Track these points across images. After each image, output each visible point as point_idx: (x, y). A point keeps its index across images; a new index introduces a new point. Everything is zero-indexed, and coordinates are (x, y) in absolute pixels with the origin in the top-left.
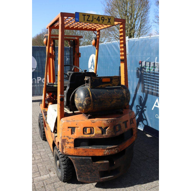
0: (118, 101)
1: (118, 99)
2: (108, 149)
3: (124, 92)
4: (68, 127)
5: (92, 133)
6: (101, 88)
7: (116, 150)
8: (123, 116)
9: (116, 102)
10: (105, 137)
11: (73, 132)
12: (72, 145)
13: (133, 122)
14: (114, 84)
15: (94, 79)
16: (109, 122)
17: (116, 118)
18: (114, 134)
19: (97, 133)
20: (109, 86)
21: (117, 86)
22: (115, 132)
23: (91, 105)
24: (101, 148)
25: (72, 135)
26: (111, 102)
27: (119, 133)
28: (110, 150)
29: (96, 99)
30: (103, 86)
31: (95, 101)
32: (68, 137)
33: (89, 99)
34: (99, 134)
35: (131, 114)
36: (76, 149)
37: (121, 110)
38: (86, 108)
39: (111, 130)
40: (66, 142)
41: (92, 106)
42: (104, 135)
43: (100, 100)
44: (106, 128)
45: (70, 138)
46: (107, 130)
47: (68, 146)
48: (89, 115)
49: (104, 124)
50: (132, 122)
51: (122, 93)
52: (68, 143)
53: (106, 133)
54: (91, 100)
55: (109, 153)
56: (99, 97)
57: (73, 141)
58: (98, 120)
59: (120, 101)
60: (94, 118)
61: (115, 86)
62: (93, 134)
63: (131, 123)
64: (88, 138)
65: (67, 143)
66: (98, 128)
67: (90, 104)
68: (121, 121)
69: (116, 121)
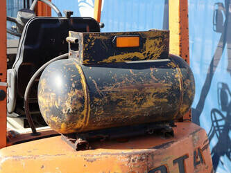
0: (161, 100)
1: (159, 95)
3: (176, 76)
6: (114, 65)
8: (173, 142)
9: (154, 103)
13: (202, 160)
14: (148, 54)
15: (93, 39)
16: (133, 161)
17: (154, 150)
20: (135, 58)
21: (159, 58)
23: (84, 112)
26: (140, 103)
29: (98, 96)
30: (119, 58)
31: (97, 100)
33: (80, 96)
35: (196, 137)
37: (168, 125)
38: (70, 121)
41: (87, 114)
43: (109, 98)
48: (79, 141)
49: (122, 165)
50: (199, 159)
51: (173, 78)
54: (84, 98)
56: (107, 89)
58: (103, 154)
59: (166, 100)
60: (94, 148)
61: (152, 57)
63: (196, 164)
67: (82, 109)
68: (169, 158)
69: (155, 157)
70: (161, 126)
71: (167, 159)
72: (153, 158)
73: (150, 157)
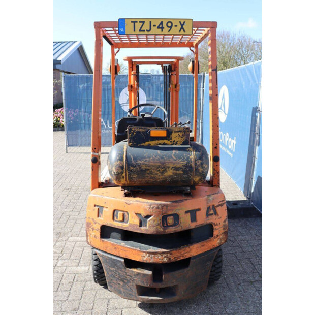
0: (178, 172)
1: (176, 169)
2: (150, 253)
3: (191, 157)
4: (95, 206)
5: (125, 220)
6: (149, 147)
7: (165, 257)
9: (173, 173)
10: (144, 232)
11: (100, 214)
12: (98, 235)
13: (216, 213)
14: (174, 141)
15: (135, 130)
16: (152, 208)
18: (162, 230)
19: (132, 223)
20: (164, 144)
21: (181, 145)
22: (163, 226)
23: (124, 175)
24: (138, 249)
25: (99, 218)
26: (162, 173)
27: (172, 230)
28: (153, 255)
29: (133, 166)
30: (153, 143)
31: (132, 168)
32: (93, 219)
33: (121, 165)
34: (135, 225)
35: (210, 198)
36: (103, 241)
38: (117, 179)
39: (155, 222)
40: (90, 227)
41: (126, 176)
42: (142, 228)
43: (140, 168)
44: (148, 217)
45: (95, 223)
46: (149, 221)
47: (93, 233)
48: (126, 191)
49: (145, 210)
51: (188, 159)
52: (93, 229)
53: (146, 226)
54: (123, 166)
55: (150, 260)
56: (139, 162)
57: (99, 228)
58: (136, 201)
59: (182, 173)
61: (176, 144)
62: (127, 222)
63: (208, 215)
64: (118, 227)
65: (91, 229)
66: (135, 215)
67: (122, 173)
68: (181, 209)
69: (169, 208)
70: (184, 188)
71: (179, 210)
72: (167, 208)
73: (165, 207)
